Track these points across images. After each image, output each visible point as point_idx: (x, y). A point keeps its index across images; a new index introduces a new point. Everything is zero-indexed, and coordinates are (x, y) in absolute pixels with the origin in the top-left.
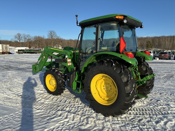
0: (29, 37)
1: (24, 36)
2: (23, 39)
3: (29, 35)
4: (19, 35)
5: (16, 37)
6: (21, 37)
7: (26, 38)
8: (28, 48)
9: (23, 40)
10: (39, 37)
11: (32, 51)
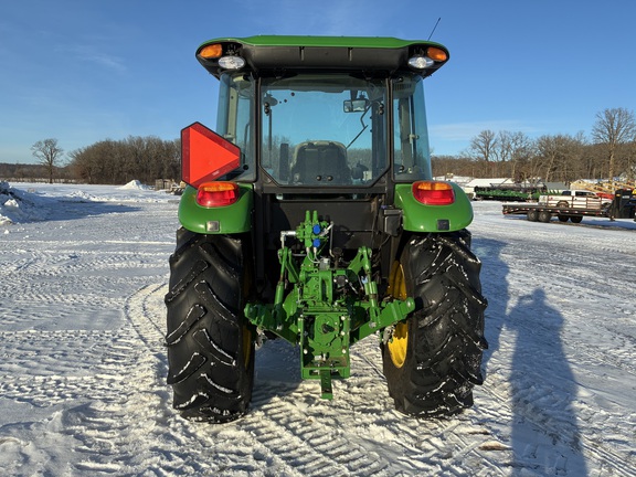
0: (518, 141)
1: (503, 140)
2: (499, 150)
3: (520, 134)
4: (487, 137)
5: (475, 145)
6: (492, 142)
7: (509, 146)
8: (509, 182)
9: (499, 154)
10: (559, 140)
11: (512, 193)
